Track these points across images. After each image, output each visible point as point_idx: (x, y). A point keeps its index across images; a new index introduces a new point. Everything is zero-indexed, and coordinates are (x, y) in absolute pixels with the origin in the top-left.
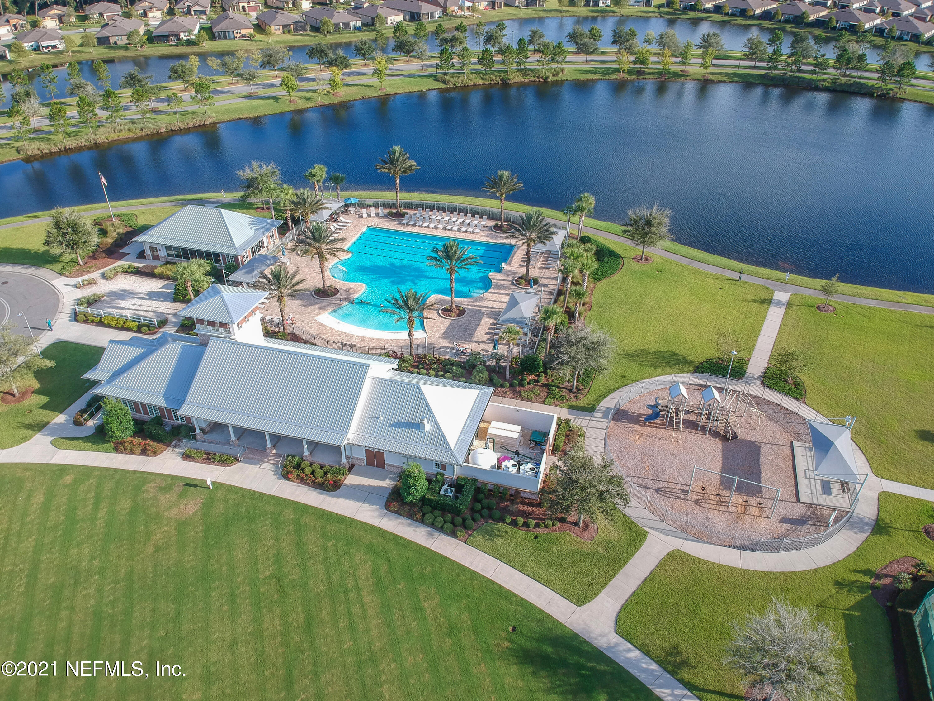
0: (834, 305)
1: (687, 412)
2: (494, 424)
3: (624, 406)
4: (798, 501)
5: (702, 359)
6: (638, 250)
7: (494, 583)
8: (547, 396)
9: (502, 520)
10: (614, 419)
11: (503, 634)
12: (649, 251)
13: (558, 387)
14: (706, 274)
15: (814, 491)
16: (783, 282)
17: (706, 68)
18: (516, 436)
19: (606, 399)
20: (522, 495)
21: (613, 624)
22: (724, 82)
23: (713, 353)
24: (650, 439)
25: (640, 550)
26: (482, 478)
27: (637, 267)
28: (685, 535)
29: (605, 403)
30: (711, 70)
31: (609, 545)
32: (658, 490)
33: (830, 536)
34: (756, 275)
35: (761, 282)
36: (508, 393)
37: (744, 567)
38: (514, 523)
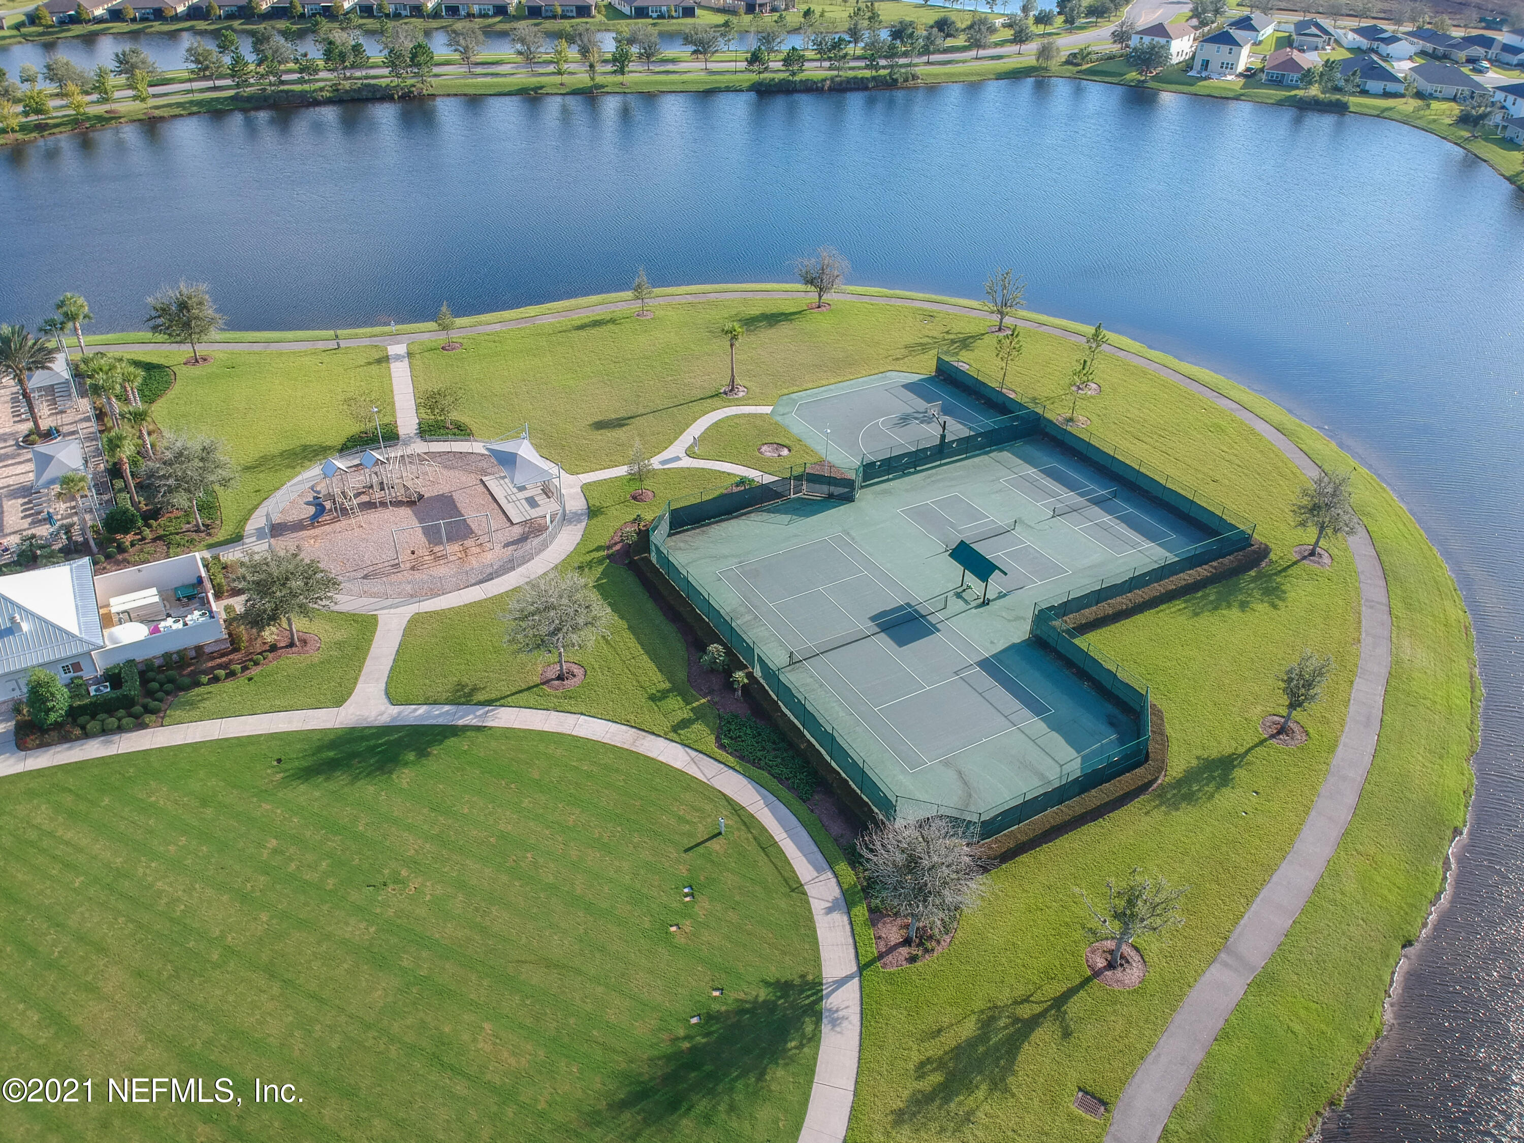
0: (458, 340)
1: (357, 495)
2: (113, 601)
3: (276, 519)
4: (512, 524)
5: (342, 440)
6: (185, 352)
7: (226, 739)
8: (169, 548)
9: (198, 684)
10: (273, 536)
11: (269, 771)
12: (202, 349)
13: (177, 534)
14: (294, 353)
15: (523, 510)
16: (391, 335)
17: (143, 100)
18: (156, 599)
19: (250, 522)
20: (207, 650)
21: (386, 701)
22: (181, 115)
23: (354, 428)
24: (328, 537)
25: (377, 633)
26: (140, 656)
27: (197, 371)
28: (418, 599)
29: (251, 527)
30: (152, 102)
31: (340, 645)
32: (365, 577)
33: (553, 537)
34: (356, 337)
35: (367, 342)
36: (108, 567)
37: (490, 595)
38: (216, 680)
